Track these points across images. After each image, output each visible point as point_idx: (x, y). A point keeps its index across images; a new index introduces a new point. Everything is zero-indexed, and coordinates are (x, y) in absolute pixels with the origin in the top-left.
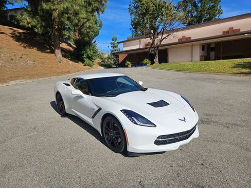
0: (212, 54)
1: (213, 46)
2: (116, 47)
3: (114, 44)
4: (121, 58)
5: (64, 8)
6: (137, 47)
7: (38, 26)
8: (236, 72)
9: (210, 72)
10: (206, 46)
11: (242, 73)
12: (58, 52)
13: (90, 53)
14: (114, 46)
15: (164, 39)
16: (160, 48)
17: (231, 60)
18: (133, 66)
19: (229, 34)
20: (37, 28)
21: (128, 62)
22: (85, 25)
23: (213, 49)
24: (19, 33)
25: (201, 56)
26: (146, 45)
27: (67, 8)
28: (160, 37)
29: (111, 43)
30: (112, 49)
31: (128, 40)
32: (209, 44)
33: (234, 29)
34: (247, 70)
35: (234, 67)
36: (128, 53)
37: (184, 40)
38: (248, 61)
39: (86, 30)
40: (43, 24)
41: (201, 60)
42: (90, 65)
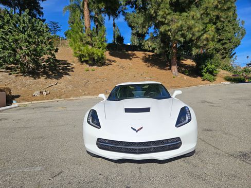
5: (177, 26)
7: (157, 48)
12: (174, 68)
13: (211, 66)
20: (157, 50)
22: (201, 38)
24: (149, 55)
27: (181, 25)
39: (203, 42)
40: (162, 45)
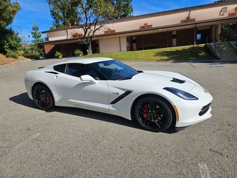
0: (135, 45)
1: (134, 38)
2: (39, 37)
3: (35, 34)
4: (48, 49)
6: (64, 38)
8: (158, 59)
9: (140, 60)
10: (129, 38)
11: (163, 60)
13: (13, 42)
14: (35, 36)
15: (96, 30)
16: (93, 39)
17: (152, 50)
18: (64, 57)
19: (145, 29)
21: (58, 53)
23: (134, 41)
25: (128, 47)
26: (74, 36)
28: (93, 28)
29: (32, 33)
30: (34, 39)
31: (51, 31)
32: (131, 37)
33: (148, 25)
34: (166, 58)
35: (156, 56)
36: (56, 43)
37: (110, 33)
38: (164, 50)
41: (128, 51)
42: (14, 57)
